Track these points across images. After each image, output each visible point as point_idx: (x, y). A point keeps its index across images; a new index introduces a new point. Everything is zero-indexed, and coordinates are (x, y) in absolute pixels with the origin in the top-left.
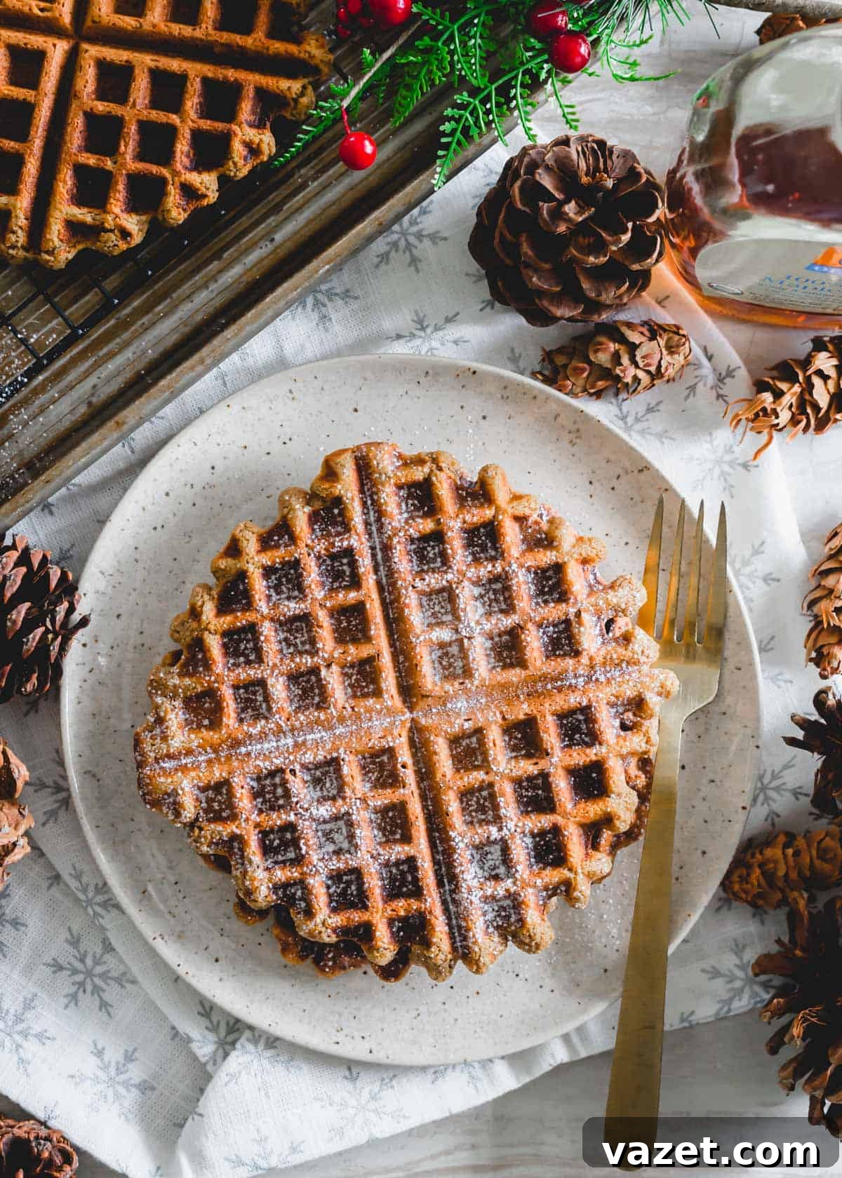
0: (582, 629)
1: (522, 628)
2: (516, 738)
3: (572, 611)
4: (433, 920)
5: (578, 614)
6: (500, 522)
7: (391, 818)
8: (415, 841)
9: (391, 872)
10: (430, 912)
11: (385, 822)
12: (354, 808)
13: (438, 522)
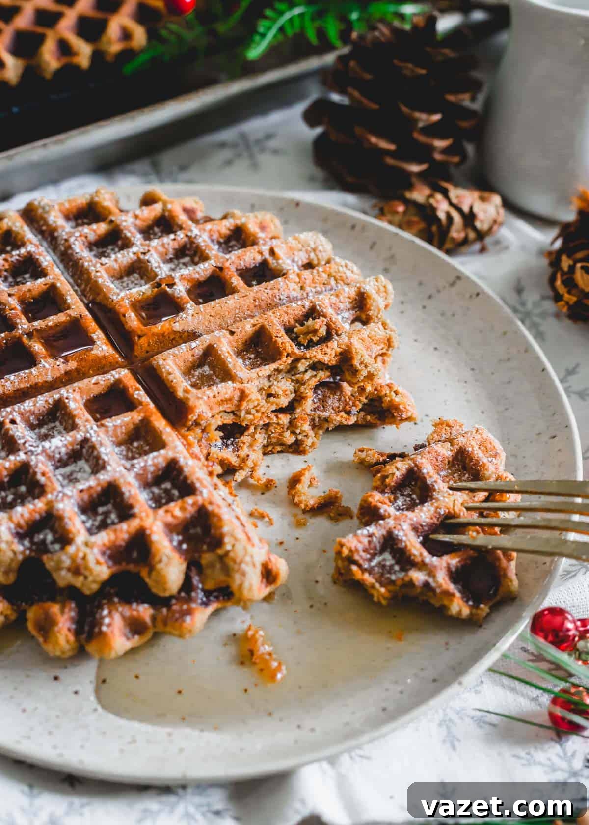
0: (280, 261)
1: (221, 269)
2: (250, 359)
3: (265, 249)
4: (217, 510)
5: (272, 252)
6: (170, 211)
7: (137, 448)
8: (171, 445)
9: (153, 493)
10: (211, 503)
11: (132, 452)
12: (92, 432)
13: (111, 222)
